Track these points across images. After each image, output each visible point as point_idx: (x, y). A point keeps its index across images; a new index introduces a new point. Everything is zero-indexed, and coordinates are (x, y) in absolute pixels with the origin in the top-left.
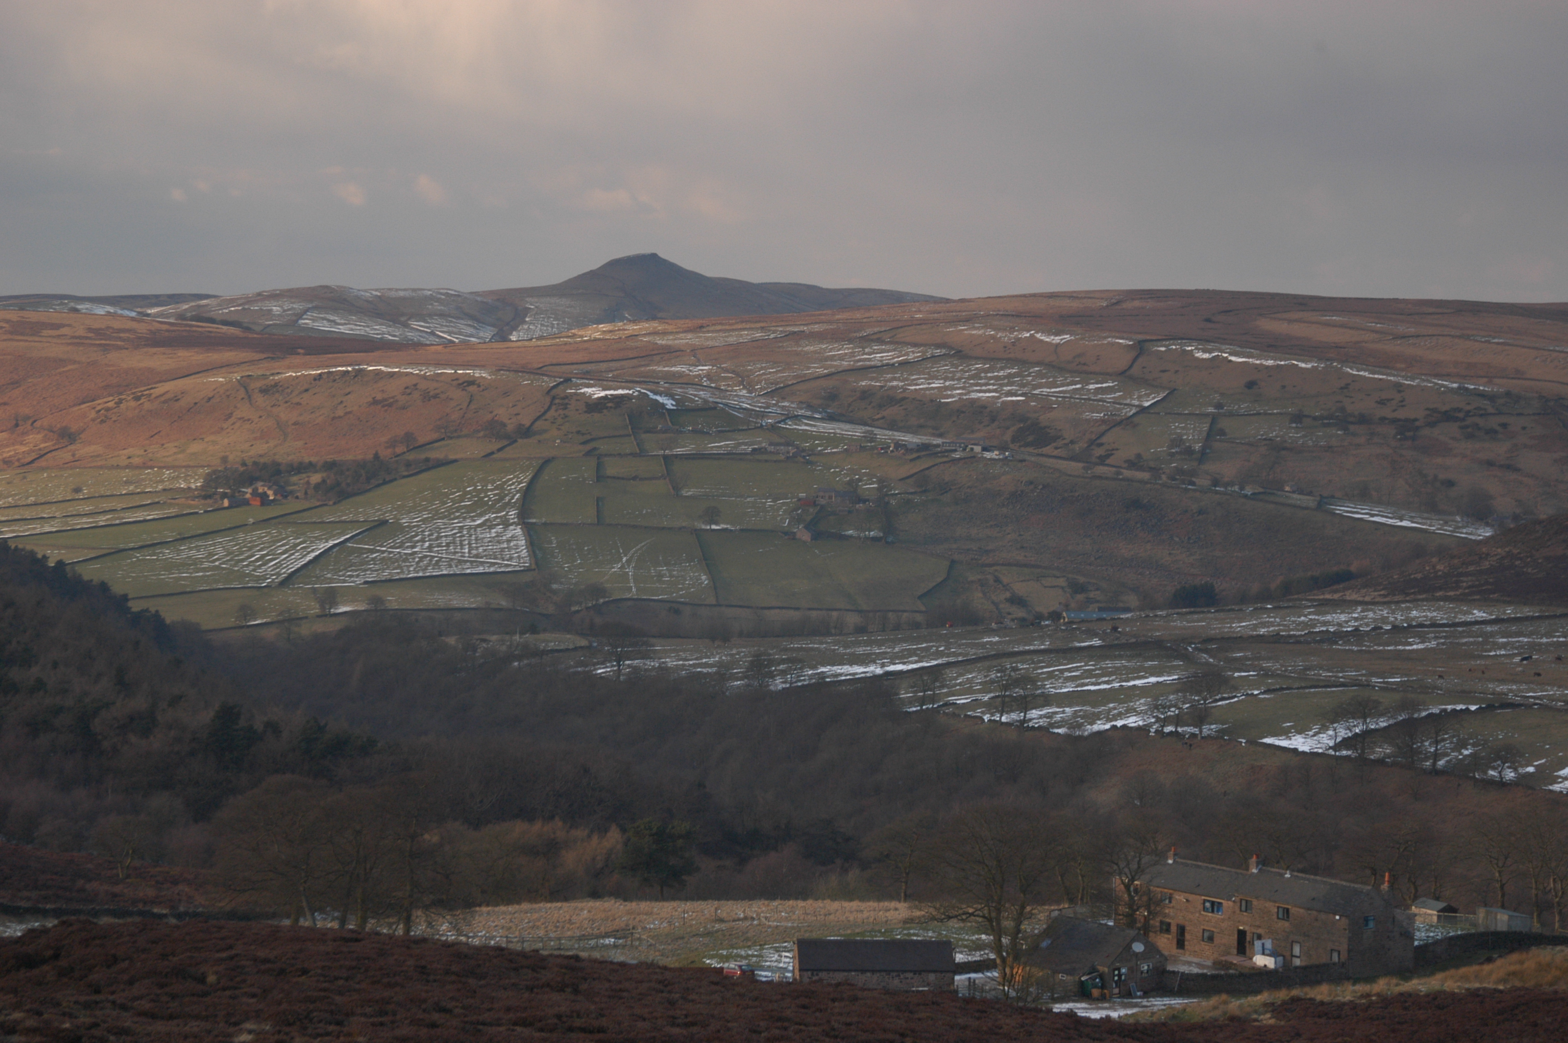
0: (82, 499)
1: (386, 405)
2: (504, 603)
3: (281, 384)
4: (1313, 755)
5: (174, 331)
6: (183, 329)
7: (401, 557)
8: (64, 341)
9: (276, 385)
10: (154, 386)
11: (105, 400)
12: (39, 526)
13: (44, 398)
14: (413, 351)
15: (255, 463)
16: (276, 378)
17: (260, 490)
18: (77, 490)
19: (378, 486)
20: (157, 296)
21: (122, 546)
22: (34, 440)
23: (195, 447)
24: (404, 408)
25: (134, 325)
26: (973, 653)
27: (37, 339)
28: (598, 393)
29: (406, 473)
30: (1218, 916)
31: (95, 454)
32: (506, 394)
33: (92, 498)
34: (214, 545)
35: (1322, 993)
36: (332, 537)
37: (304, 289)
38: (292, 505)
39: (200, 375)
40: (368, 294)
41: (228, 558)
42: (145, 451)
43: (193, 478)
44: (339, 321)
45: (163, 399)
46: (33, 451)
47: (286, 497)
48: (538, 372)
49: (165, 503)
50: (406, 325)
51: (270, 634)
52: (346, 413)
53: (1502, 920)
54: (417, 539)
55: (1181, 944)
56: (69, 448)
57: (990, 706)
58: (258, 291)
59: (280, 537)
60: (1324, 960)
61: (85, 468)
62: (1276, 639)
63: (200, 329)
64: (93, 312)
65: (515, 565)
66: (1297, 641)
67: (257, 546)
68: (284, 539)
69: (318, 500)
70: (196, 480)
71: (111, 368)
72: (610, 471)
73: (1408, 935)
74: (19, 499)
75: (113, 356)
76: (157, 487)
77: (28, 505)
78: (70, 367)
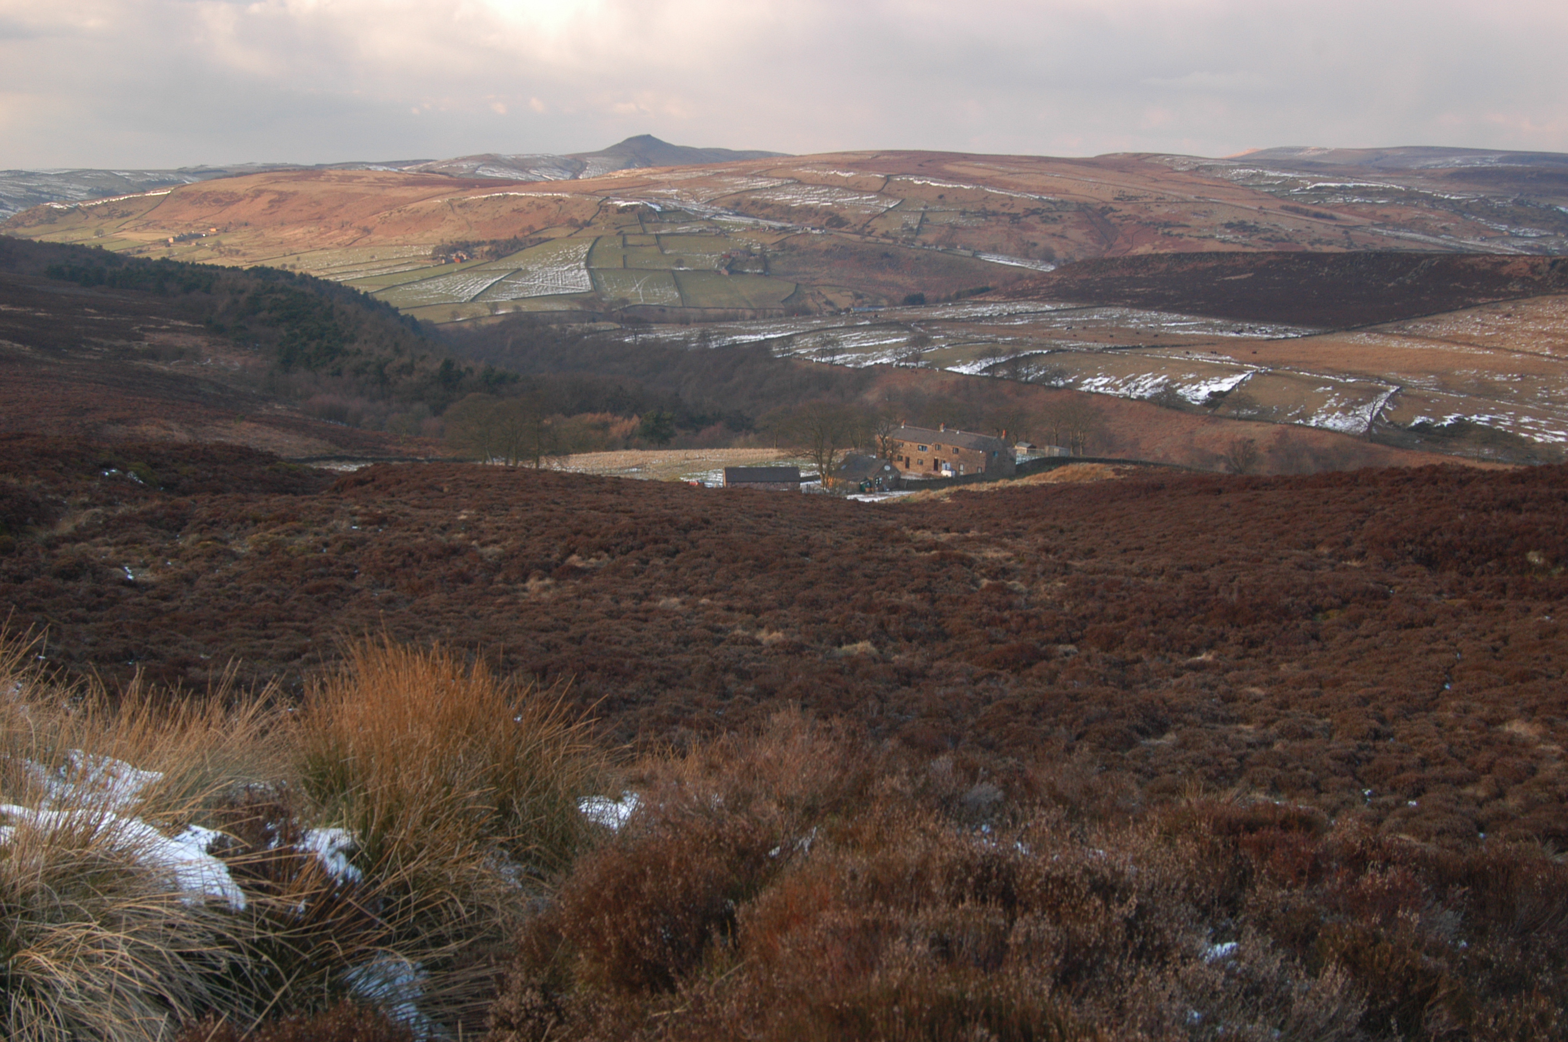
0: (375, 261)
1: (519, 212)
2: (579, 308)
3: (468, 203)
4: (970, 375)
5: (416, 178)
6: (420, 177)
7: (528, 286)
8: (364, 185)
9: (466, 203)
10: (407, 205)
11: (384, 213)
12: (355, 275)
13: (355, 213)
14: (532, 185)
15: (457, 242)
16: (466, 200)
17: (460, 255)
18: (373, 257)
19: (516, 252)
20: (407, 161)
21: (395, 284)
22: (351, 234)
23: (427, 235)
24: (528, 213)
25: (397, 175)
26: (807, 329)
27: (351, 184)
28: (622, 204)
29: (529, 245)
30: (925, 453)
31: (380, 239)
32: (578, 205)
33: (380, 261)
34: (438, 282)
35: (973, 487)
36: (495, 277)
37: (478, 155)
38: (475, 262)
39: (429, 199)
40: (510, 158)
41: (445, 289)
42: (404, 237)
43: (427, 250)
44: (495, 171)
45: (411, 211)
46: (351, 239)
47: (472, 258)
48: (593, 194)
49: (414, 262)
50: (528, 172)
51: (467, 325)
52: (500, 217)
53: (1056, 451)
54: (536, 277)
55: (907, 466)
56: (368, 236)
57: (816, 354)
58: (456, 157)
60: (974, 472)
61: (376, 246)
62: (953, 320)
63: (428, 177)
64: (377, 170)
65: (584, 289)
66: (963, 321)
67: (459, 282)
68: (471, 279)
69: (488, 259)
70: (429, 251)
71: (387, 197)
72: (630, 241)
73: (1013, 460)
74: (345, 262)
75: (387, 191)
76: (410, 255)
77: (350, 265)
78: (367, 197)
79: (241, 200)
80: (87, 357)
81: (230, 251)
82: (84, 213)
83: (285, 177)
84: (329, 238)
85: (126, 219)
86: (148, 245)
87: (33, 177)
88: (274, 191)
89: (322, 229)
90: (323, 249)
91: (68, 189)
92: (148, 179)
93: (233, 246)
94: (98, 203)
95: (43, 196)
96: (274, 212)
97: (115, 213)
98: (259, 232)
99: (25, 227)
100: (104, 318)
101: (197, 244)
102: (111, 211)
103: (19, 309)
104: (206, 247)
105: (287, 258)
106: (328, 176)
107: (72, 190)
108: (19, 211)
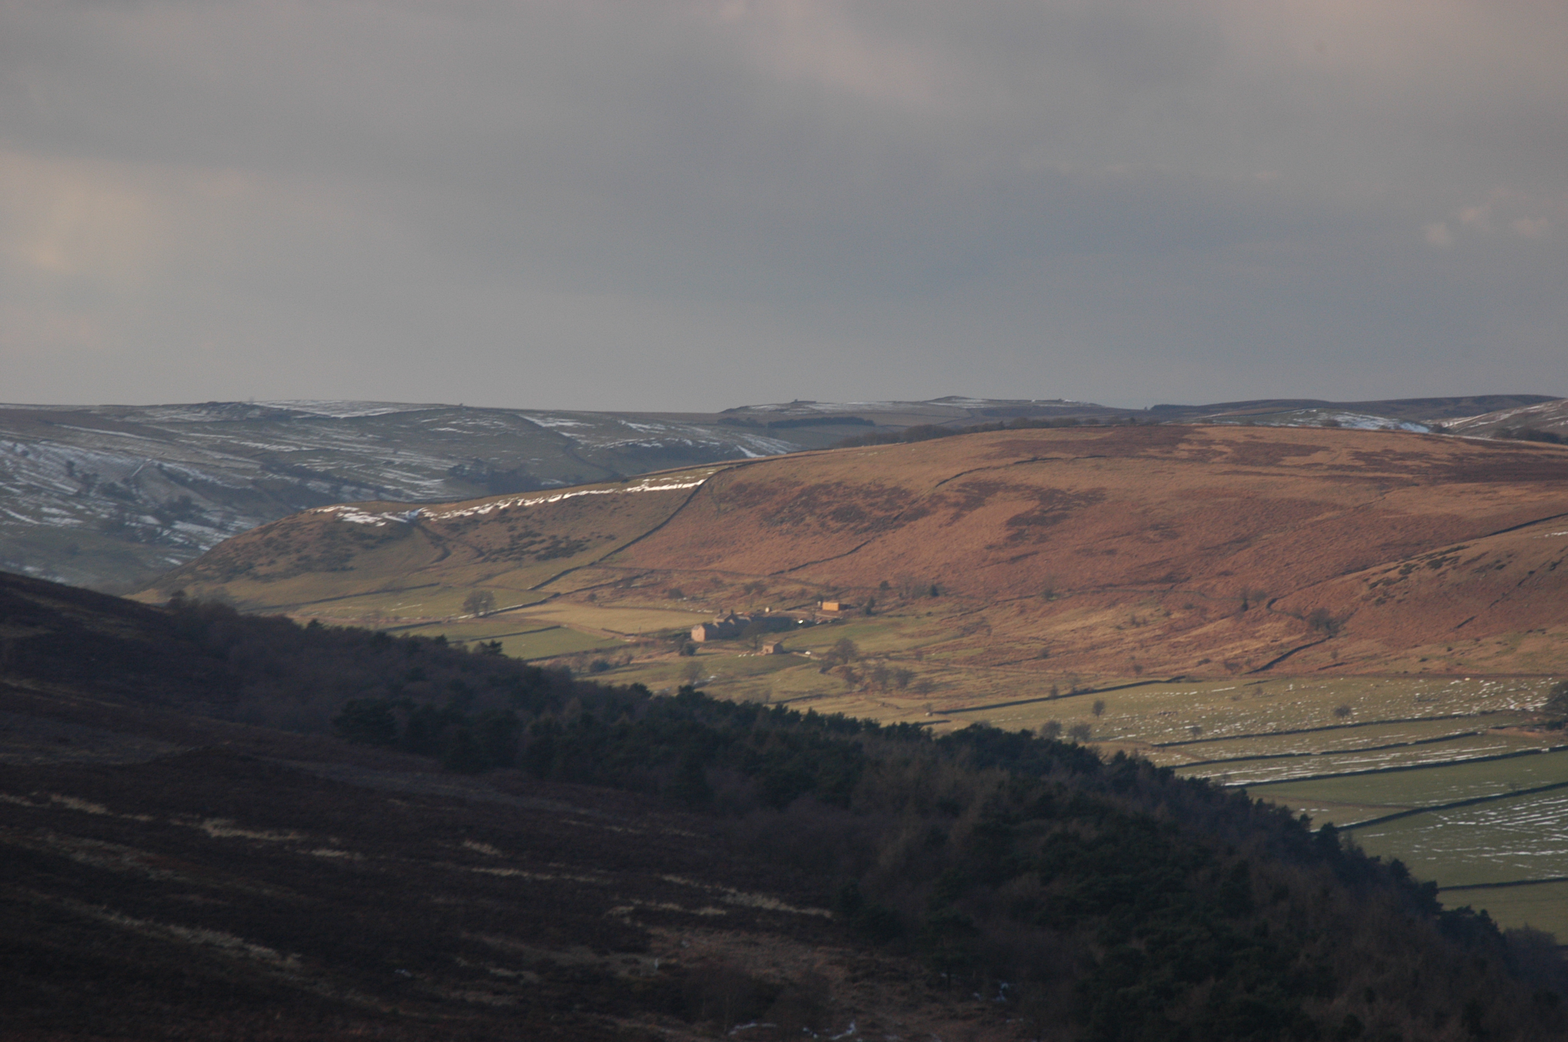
0: (1350, 726)
5: (1493, 455)
6: (1506, 452)
8: (1317, 474)
10: (1462, 544)
11: (1383, 567)
12: (1285, 768)
13: (1288, 564)
18: (1343, 712)
20: (1457, 400)
21: (1418, 804)
22: (1272, 631)
23: (1530, 645)
25: (1428, 446)
27: (1274, 470)
31: (1369, 654)
33: (1365, 724)
39: (1537, 526)
42: (1450, 649)
43: (1530, 694)
45: (1477, 565)
46: (1272, 649)
49: (1484, 734)
56: (1327, 643)
61: (1354, 676)
63: (1534, 452)
64: (1356, 428)
70: (1534, 698)
71: (1393, 516)
74: (1252, 725)
75: (1396, 497)
76: (1470, 708)
77: (1265, 735)
78: (1328, 515)
79: (921, 513)
80: (471, 997)
81: (882, 675)
82: (436, 540)
83: (1063, 445)
84: (1199, 644)
85: (563, 564)
86: (626, 646)
87: (285, 425)
88: (1028, 488)
89: (1176, 615)
90: (1177, 679)
91: (389, 463)
92: (631, 441)
93: (890, 659)
94: (481, 512)
95: (311, 484)
96: (1026, 556)
97: (532, 543)
98: (974, 619)
99: (256, 577)
100: (525, 874)
101: (778, 649)
102: (521, 537)
103: (265, 836)
104: (808, 660)
105: (1062, 704)
106: (1201, 442)
107: (401, 466)
108: (238, 528)
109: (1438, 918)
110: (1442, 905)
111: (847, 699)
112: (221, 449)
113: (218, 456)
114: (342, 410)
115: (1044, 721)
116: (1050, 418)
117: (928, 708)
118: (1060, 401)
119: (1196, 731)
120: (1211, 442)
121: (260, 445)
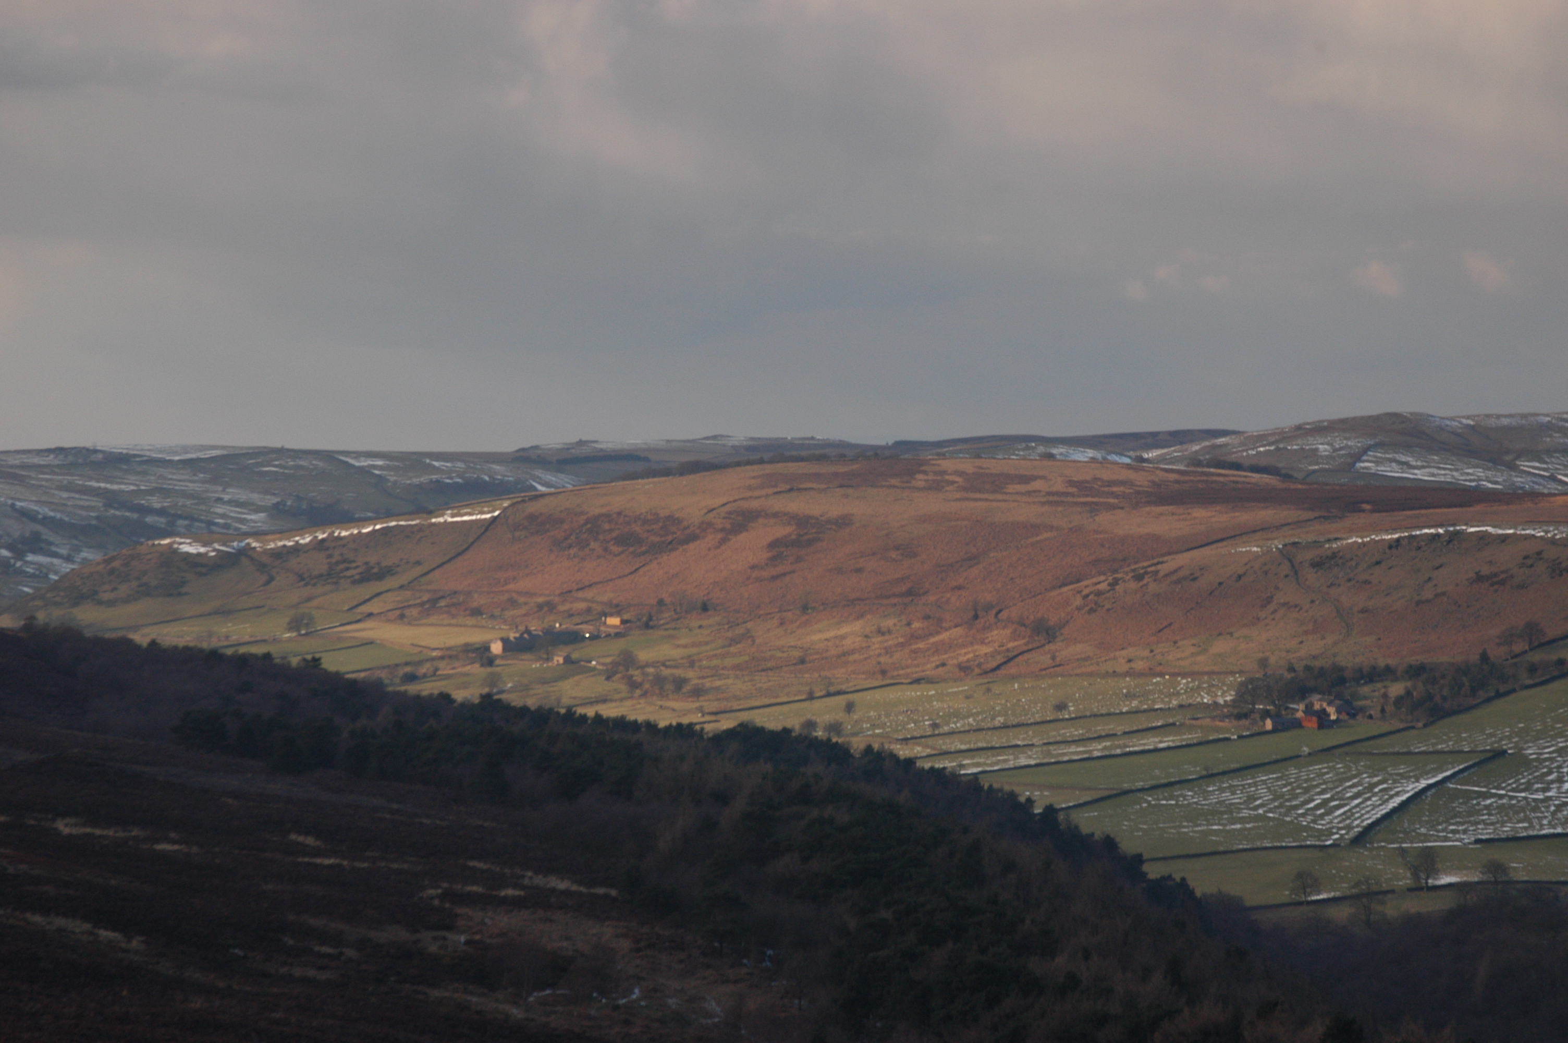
0: (1067, 719)
1: (1496, 583)
3: (1341, 554)
5: (1186, 482)
6: (1198, 478)
7: (1528, 804)
8: (1037, 500)
9: (1334, 556)
10: (1161, 560)
11: (1095, 580)
12: (1011, 757)
13: (1012, 579)
14: (1530, 504)
15: (1308, 668)
16: (1334, 546)
17: (1317, 707)
18: (1061, 707)
19: (1489, 700)
20: (1154, 435)
21: (1126, 786)
22: (999, 638)
23: (1220, 646)
24: (1522, 586)
25: (1131, 475)
27: (1000, 497)
29: (1529, 682)
31: (1083, 656)
33: (1080, 718)
34: (1255, 784)
36: (1425, 774)
37: (1362, 418)
38: (1361, 728)
39: (1225, 543)
40: (1456, 424)
41: (1276, 804)
42: (1152, 651)
43: (1221, 689)
44: (1414, 463)
45: (1174, 578)
46: (999, 653)
47: (1353, 716)
49: (1182, 725)
50: (1512, 467)
51: (1341, 914)
52: (1437, 596)
54: (1550, 778)
56: (1047, 647)
58: (1297, 424)
59: (1349, 774)
61: (1070, 676)
63: (1221, 479)
64: (1070, 459)
67: (1317, 786)
68: (1354, 777)
69: (1402, 721)
70: (1224, 693)
71: (1101, 536)
74: (983, 720)
75: (1104, 519)
76: (1170, 702)
77: (995, 728)
78: (1046, 535)
79: (692, 538)
80: (298, 972)
81: (659, 681)
82: (262, 567)
83: (817, 477)
84: (937, 649)
85: (376, 587)
86: (433, 659)
87: (125, 467)
88: (785, 514)
89: (916, 625)
90: (918, 681)
91: (219, 500)
92: (434, 477)
93: (667, 667)
94: (302, 542)
95: (149, 519)
96: (785, 574)
97: (347, 569)
98: (740, 630)
99: (100, 603)
100: (345, 863)
101: (568, 660)
102: (337, 563)
103: (111, 833)
104: (594, 669)
105: (817, 704)
106: (935, 473)
107: (230, 502)
108: (84, 559)
109: (1145, 885)
110: (1147, 874)
111: (628, 703)
112: (68, 488)
113: (65, 495)
114: (176, 453)
115: (803, 719)
116: (804, 453)
117: (700, 709)
118: (813, 438)
119: (935, 726)
120: (944, 472)
121: (102, 485)
